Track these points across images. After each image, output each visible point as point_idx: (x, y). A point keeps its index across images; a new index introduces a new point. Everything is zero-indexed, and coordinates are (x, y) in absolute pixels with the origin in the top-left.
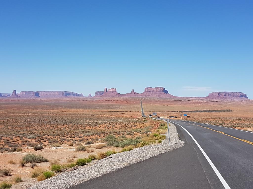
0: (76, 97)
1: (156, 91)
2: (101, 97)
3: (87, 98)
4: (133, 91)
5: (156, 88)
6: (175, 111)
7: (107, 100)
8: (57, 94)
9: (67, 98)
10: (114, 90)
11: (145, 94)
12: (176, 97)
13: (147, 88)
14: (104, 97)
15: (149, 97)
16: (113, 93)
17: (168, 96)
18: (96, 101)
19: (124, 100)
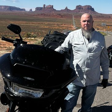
0: (19, 11)
1: (85, 9)
2: (40, 12)
3: (29, 12)
4: (66, 8)
5: (85, 6)
6: (99, 25)
7: (45, 15)
8: (3, 8)
9: (12, 12)
10: (51, 7)
11: (76, 10)
12: (100, 14)
13: (78, 6)
14: (42, 12)
15: (79, 13)
16: (50, 9)
17: (94, 13)
18: (36, 15)
19: (60, 15)
